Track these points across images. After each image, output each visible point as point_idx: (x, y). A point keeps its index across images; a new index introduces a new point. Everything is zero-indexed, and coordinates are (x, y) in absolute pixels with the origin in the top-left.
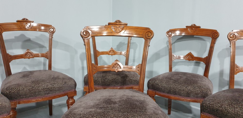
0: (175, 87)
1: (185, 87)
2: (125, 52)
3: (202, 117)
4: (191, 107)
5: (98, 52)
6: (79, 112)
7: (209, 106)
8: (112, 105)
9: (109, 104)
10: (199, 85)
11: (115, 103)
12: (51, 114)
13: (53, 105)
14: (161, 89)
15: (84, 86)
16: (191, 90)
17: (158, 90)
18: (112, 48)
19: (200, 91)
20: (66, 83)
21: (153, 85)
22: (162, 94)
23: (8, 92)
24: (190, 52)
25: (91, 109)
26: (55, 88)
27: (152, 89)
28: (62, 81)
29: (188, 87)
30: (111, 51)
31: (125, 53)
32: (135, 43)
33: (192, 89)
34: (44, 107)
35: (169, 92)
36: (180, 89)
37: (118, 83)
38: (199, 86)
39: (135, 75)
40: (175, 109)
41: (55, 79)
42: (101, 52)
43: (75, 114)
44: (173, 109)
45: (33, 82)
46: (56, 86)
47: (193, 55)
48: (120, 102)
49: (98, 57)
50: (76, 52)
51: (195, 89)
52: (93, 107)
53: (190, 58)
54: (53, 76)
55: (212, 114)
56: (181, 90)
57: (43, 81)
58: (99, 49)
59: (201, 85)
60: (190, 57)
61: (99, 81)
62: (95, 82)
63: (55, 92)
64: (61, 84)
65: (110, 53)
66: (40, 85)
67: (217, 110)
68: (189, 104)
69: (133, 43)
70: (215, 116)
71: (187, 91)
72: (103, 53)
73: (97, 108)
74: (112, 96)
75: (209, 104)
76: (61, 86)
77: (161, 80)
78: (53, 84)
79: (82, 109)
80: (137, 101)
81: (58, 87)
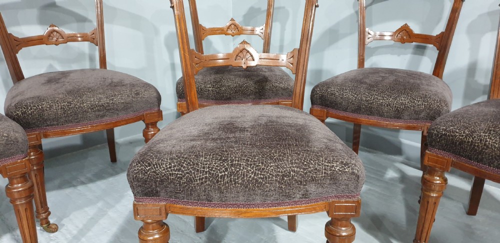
0: (371, 98)
1: (393, 99)
2: (261, 28)
3: (428, 157)
4: (400, 143)
5: (204, 29)
6: (169, 149)
7: (445, 135)
8: (237, 135)
9: (231, 132)
10: (424, 92)
11: (243, 130)
12: (114, 159)
13: (117, 143)
14: (341, 104)
15: (178, 101)
16: (405, 104)
17: (333, 107)
18: (232, 20)
19: (425, 105)
20: (137, 94)
21: (322, 97)
22: (342, 114)
23: (20, 113)
24: (406, 24)
25: (193, 143)
26: (116, 105)
27: (320, 105)
28: (131, 90)
29: (398, 99)
30: (230, 25)
31: (262, 31)
32: (284, 8)
33: (408, 102)
34: (99, 146)
35: (358, 110)
36: (382, 102)
37: (249, 95)
38: (423, 94)
39: (285, 77)
40: (367, 147)
41: (115, 86)
42: (210, 29)
43: (158, 152)
44: (362, 147)
45: (70, 92)
46: (118, 100)
47: (411, 31)
48: (253, 127)
49: (203, 41)
50: (157, 32)
51: (414, 102)
52: (198, 138)
53: (405, 37)
54: (110, 81)
55: (449, 151)
56: (384, 105)
57: (90, 90)
58: (205, 22)
59: (427, 94)
60: (405, 35)
61: (209, 90)
62: (200, 92)
63: (117, 112)
64: (128, 96)
65: (229, 32)
66: (84, 98)
67: (462, 142)
68: (397, 137)
69: (279, 8)
70: (456, 154)
71: (395, 107)
72: (215, 31)
73: (206, 140)
74: (238, 117)
75: (445, 130)
76: (129, 100)
77: (342, 85)
78: (112, 96)
79: (174, 142)
80: (290, 126)
81: (123, 103)
